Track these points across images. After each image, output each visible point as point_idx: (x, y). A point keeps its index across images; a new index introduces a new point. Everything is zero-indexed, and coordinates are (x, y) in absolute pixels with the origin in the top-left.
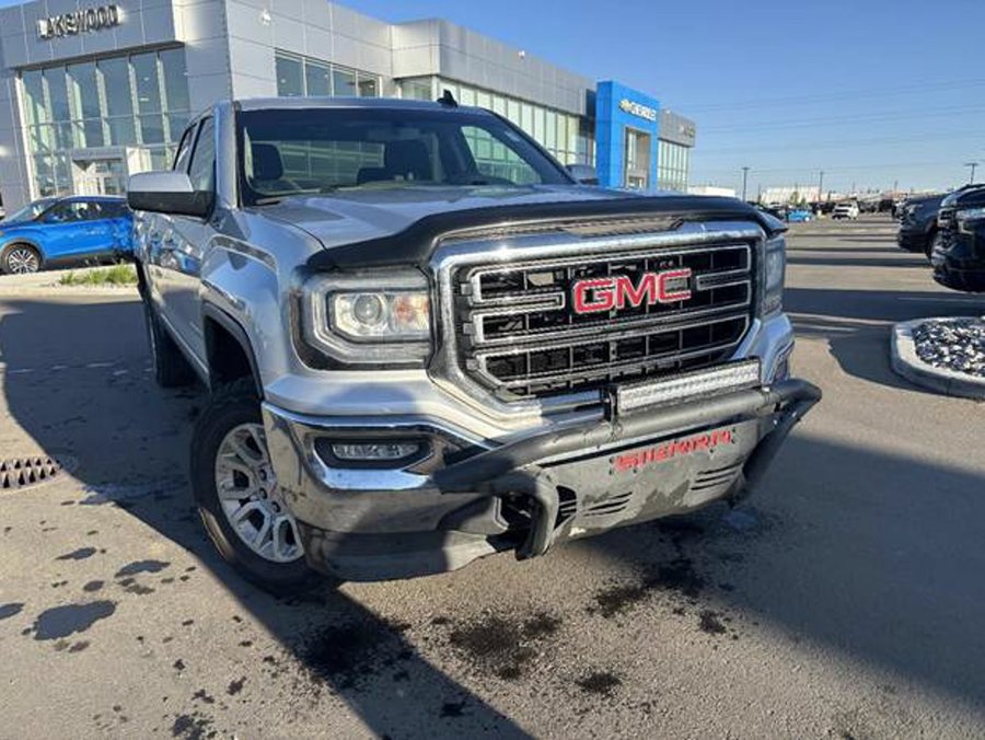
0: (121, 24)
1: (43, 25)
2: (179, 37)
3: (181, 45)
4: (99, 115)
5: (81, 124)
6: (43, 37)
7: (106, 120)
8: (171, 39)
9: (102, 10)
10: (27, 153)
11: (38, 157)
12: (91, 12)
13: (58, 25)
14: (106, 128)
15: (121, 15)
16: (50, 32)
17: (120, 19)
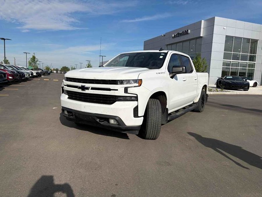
0: (189, 34)
1: (173, 36)
2: (201, 35)
3: (202, 37)
6: (173, 38)
8: (199, 36)
9: (185, 31)
12: (183, 31)
13: (176, 35)
15: (189, 31)
17: (189, 32)
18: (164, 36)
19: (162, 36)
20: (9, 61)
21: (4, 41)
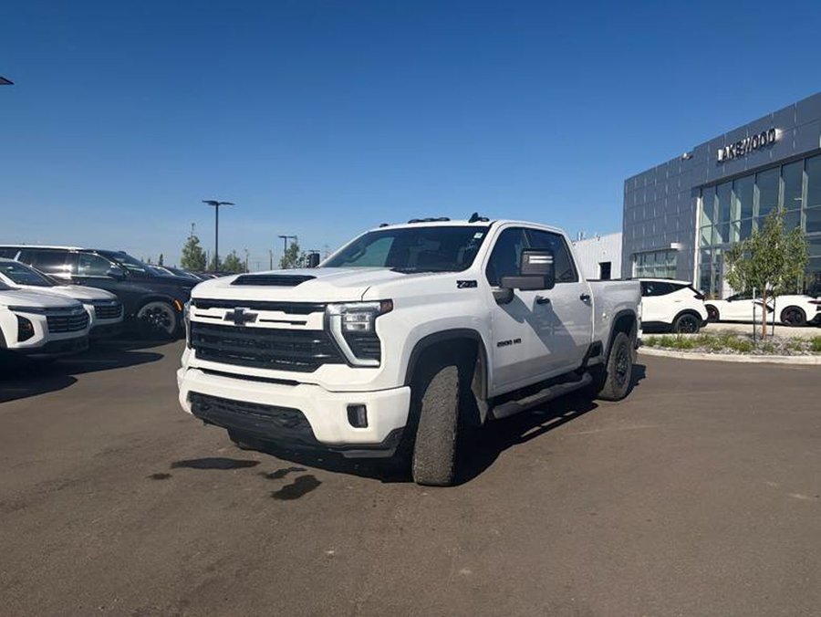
0: (778, 141)
1: (720, 152)
4: (752, 215)
5: (738, 224)
6: (719, 161)
7: (755, 219)
8: (816, 148)
9: (763, 134)
10: (697, 247)
11: (702, 250)
12: (756, 137)
13: (731, 151)
14: (755, 226)
15: (777, 131)
16: (724, 157)
17: (777, 137)
18: (691, 157)
19: (683, 159)
20: (241, 262)
21: (217, 208)
